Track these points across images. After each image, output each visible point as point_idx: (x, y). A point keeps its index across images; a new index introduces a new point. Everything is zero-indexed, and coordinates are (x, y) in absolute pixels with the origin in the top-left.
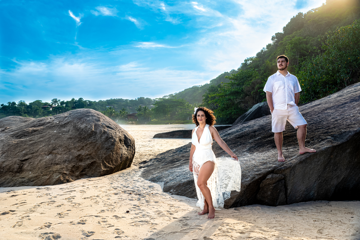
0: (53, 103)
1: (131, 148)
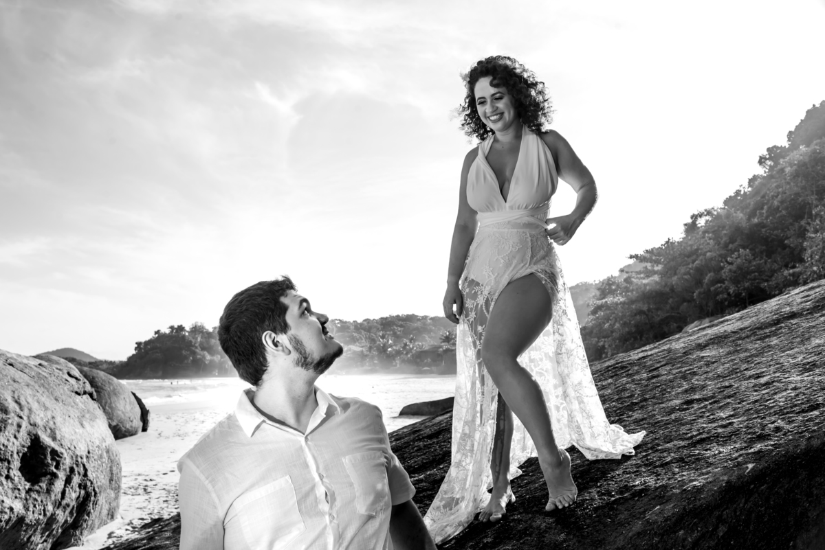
1: (51, 483)
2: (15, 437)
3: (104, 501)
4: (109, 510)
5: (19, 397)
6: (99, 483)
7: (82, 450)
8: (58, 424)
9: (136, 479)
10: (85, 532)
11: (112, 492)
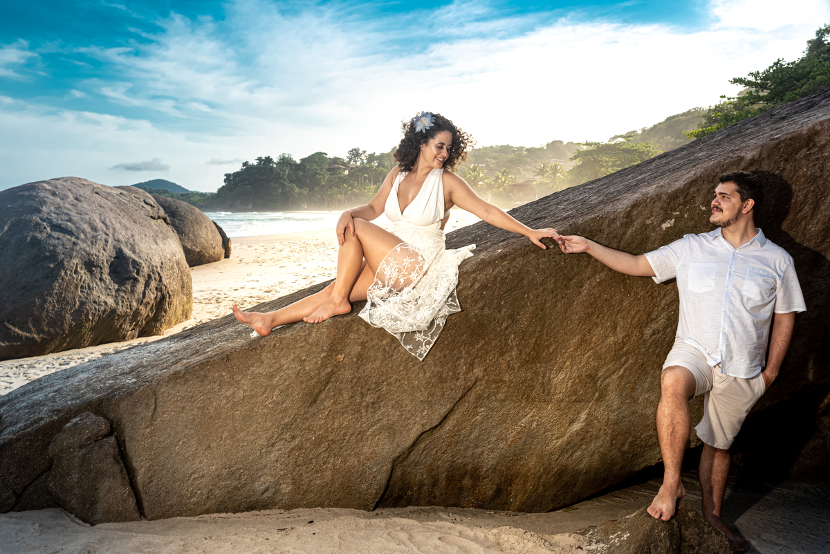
0: (351, 159)
1: (134, 286)
2: (104, 249)
3: (178, 303)
4: (183, 311)
5: (104, 218)
6: (172, 288)
7: (156, 261)
8: (137, 241)
9: (211, 293)
10: (164, 325)
11: (184, 297)
